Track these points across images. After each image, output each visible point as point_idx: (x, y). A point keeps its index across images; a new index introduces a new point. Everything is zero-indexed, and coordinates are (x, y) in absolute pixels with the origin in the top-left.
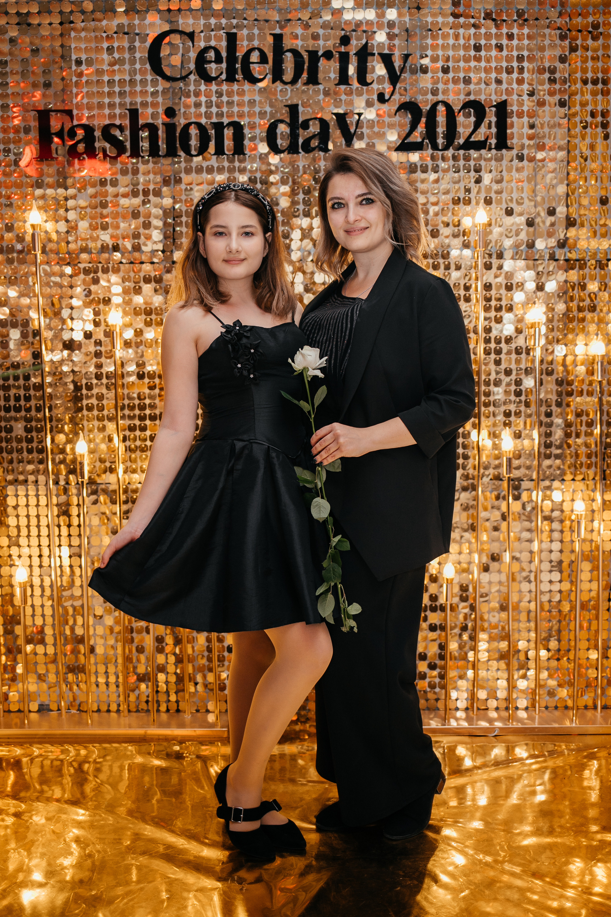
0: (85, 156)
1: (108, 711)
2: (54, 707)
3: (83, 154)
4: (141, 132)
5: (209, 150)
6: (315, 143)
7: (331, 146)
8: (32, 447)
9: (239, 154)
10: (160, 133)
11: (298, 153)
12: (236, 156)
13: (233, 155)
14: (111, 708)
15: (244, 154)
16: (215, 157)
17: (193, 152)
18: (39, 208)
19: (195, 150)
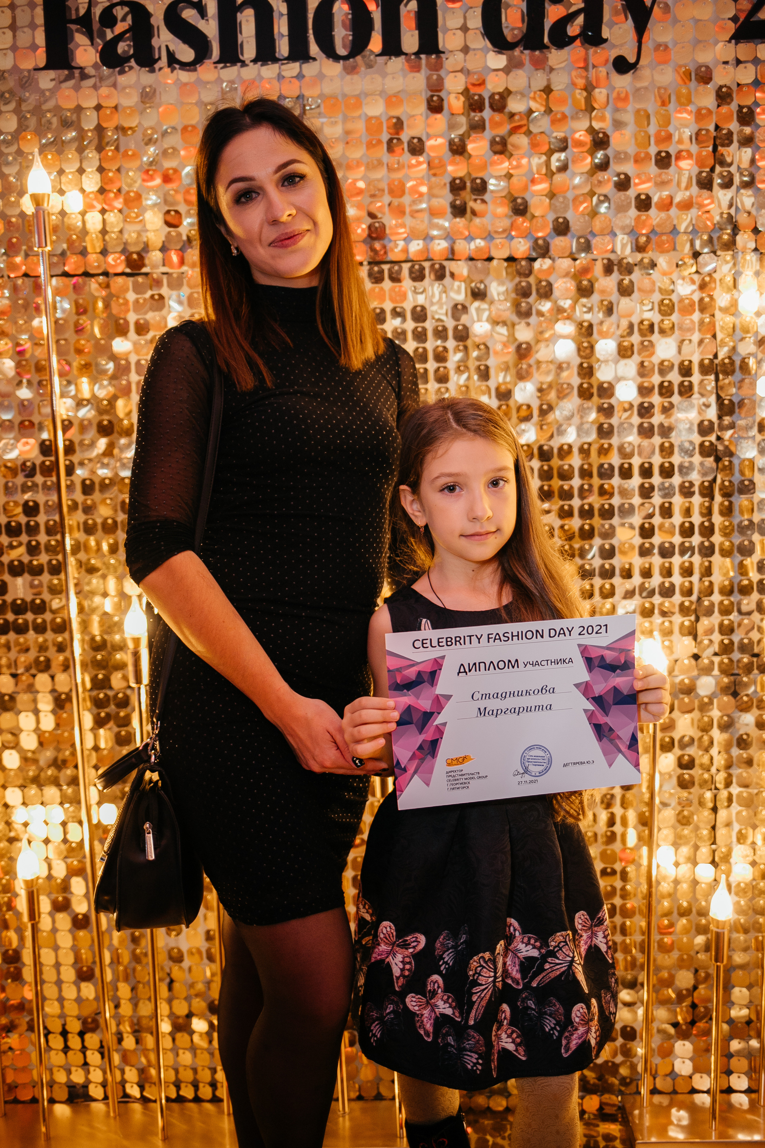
0: (133, 63)
1: (197, 1100)
2: (95, 1091)
3: (127, 59)
4: (239, 14)
5: (371, 47)
6: (574, 29)
7: (605, 33)
8: (44, 621)
9: (428, 53)
10: (276, 15)
11: (543, 47)
12: (423, 56)
13: (417, 54)
14: (201, 1094)
15: (438, 52)
16: (381, 60)
17: (342, 51)
18: (47, 166)
19: (344, 47)
